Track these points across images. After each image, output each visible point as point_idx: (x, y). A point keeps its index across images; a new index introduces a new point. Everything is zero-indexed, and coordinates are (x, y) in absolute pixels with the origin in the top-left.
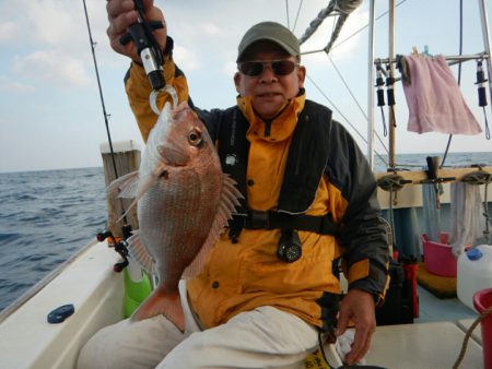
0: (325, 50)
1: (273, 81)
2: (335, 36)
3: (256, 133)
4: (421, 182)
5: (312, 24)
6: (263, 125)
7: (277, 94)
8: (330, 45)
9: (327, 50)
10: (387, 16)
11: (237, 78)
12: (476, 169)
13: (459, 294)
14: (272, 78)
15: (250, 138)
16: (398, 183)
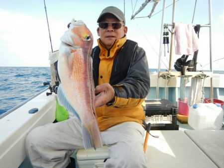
0: (148, 16)
1: (112, 31)
2: (153, 11)
3: (104, 55)
4: (179, 76)
5: (143, 5)
6: (107, 51)
7: (113, 37)
8: (151, 15)
9: (149, 17)
10: (172, 5)
11: (98, 30)
12: (201, 73)
13: (188, 122)
14: (112, 29)
15: (101, 57)
16: (169, 76)
